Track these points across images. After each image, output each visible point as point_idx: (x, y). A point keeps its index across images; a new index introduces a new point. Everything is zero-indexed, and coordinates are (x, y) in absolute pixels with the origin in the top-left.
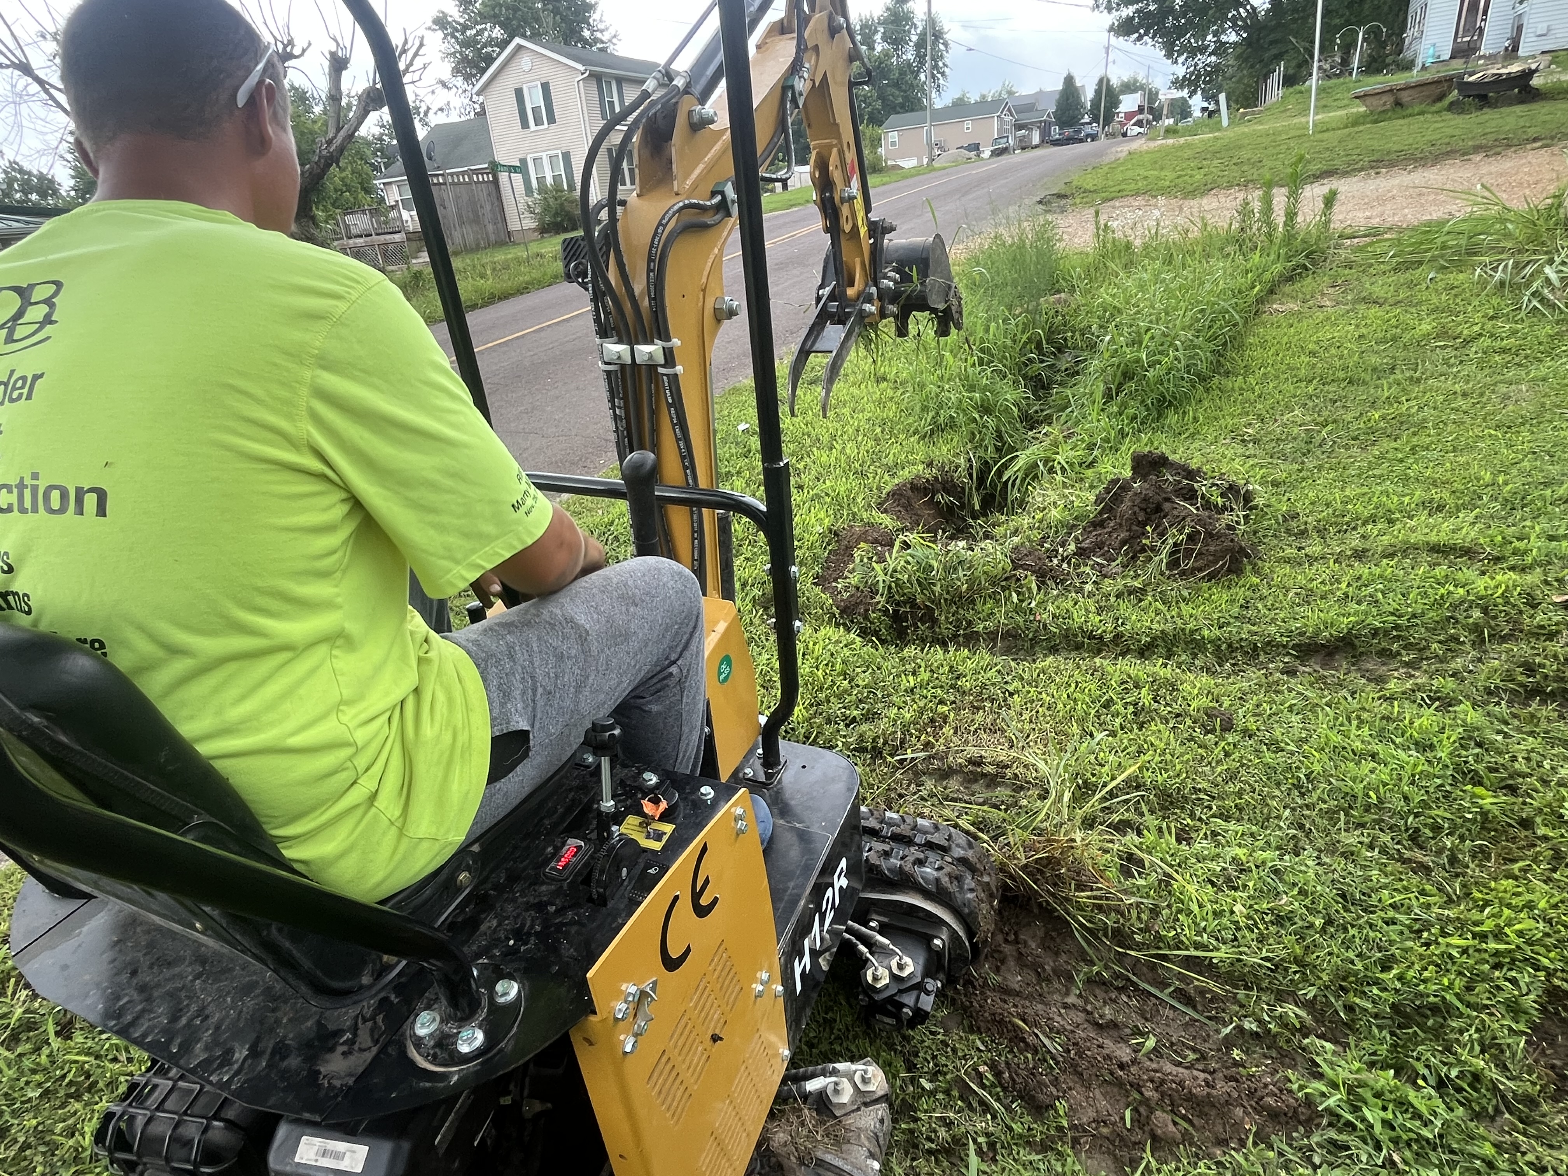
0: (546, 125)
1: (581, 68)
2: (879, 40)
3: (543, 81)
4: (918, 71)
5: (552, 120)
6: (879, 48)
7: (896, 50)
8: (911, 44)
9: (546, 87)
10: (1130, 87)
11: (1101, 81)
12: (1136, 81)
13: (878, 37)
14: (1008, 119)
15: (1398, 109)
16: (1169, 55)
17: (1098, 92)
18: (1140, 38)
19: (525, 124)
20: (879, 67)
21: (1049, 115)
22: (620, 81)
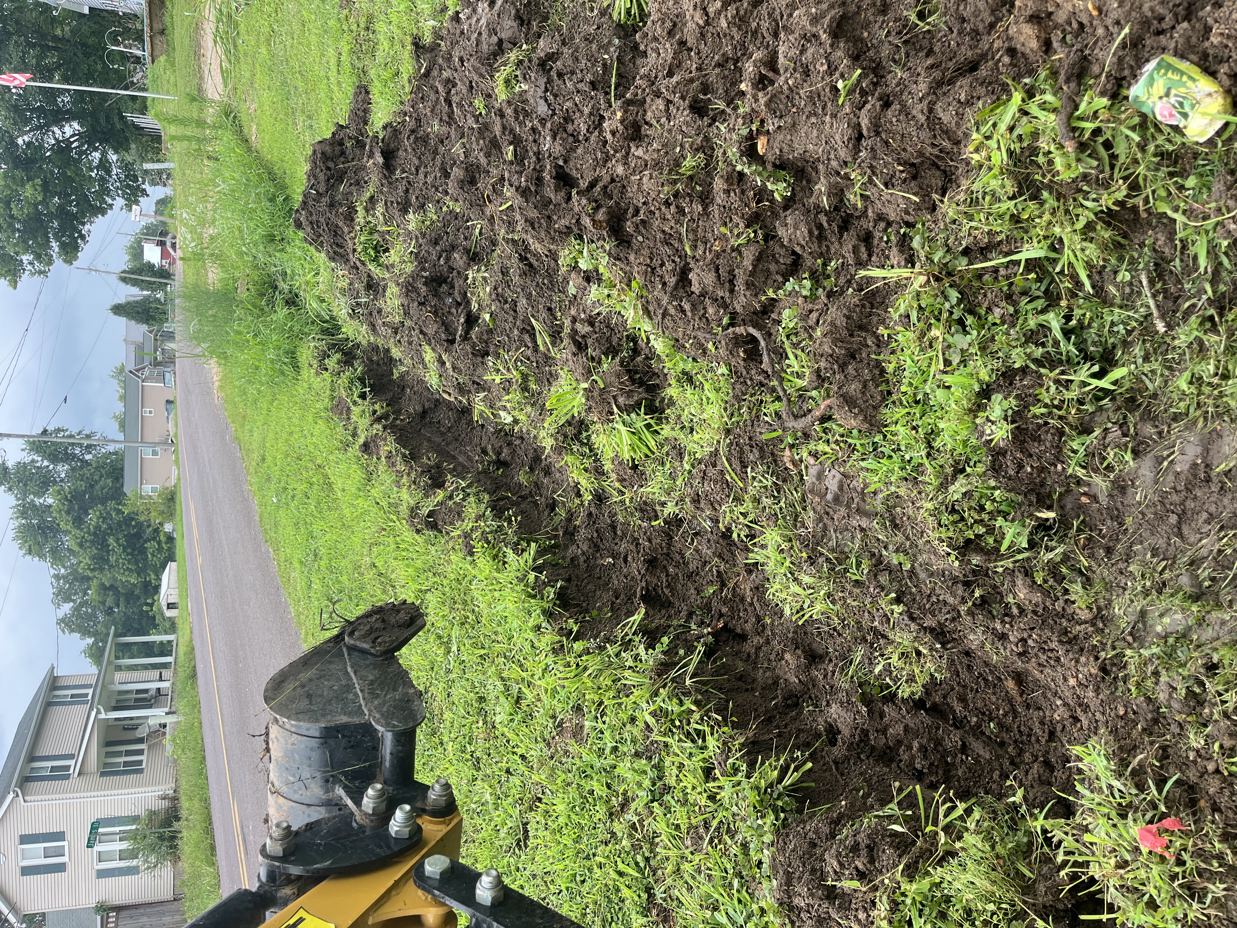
0: (65, 843)
1: (11, 795)
2: (41, 501)
3: (17, 841)
4: (82, 461)
5: (59, 836)
6: (50, 501)
7: (55, 482)
8: (51, 467)
9: (25, 839)
10: (137, 252)
11: (124, 280)
12: (132, 247)
13: (38, 501)
14: (147, 372)
15: (166, 32)
16: (103, 212)
17: (135, 283)
18: (83, 237)
19: (60, 868)
20: (71, 501)
21: (151, 332)
22: (32, 758)
